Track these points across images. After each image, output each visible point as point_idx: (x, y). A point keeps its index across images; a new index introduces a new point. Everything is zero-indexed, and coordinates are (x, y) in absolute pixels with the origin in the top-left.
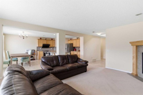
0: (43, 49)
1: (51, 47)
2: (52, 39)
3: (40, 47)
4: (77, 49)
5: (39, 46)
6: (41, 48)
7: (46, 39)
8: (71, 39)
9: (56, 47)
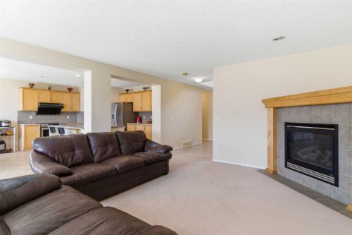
0: (39, 117)
1: (68, 113)
2: (70, 89)
3: (31, 111)
4: (144, 117)
5: (27, 108)
6: (34, 114)
7: (49, 89)
8: (127, 90)
9: (83, 112)
